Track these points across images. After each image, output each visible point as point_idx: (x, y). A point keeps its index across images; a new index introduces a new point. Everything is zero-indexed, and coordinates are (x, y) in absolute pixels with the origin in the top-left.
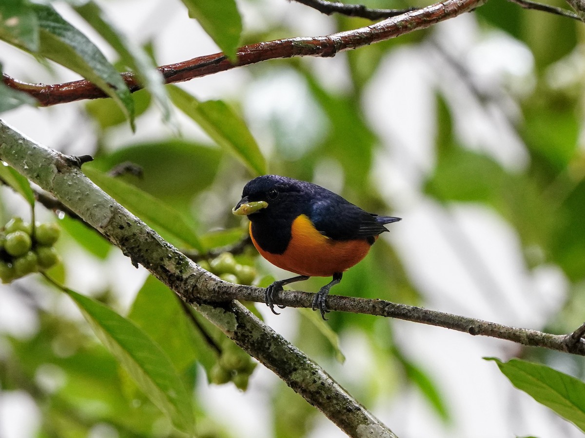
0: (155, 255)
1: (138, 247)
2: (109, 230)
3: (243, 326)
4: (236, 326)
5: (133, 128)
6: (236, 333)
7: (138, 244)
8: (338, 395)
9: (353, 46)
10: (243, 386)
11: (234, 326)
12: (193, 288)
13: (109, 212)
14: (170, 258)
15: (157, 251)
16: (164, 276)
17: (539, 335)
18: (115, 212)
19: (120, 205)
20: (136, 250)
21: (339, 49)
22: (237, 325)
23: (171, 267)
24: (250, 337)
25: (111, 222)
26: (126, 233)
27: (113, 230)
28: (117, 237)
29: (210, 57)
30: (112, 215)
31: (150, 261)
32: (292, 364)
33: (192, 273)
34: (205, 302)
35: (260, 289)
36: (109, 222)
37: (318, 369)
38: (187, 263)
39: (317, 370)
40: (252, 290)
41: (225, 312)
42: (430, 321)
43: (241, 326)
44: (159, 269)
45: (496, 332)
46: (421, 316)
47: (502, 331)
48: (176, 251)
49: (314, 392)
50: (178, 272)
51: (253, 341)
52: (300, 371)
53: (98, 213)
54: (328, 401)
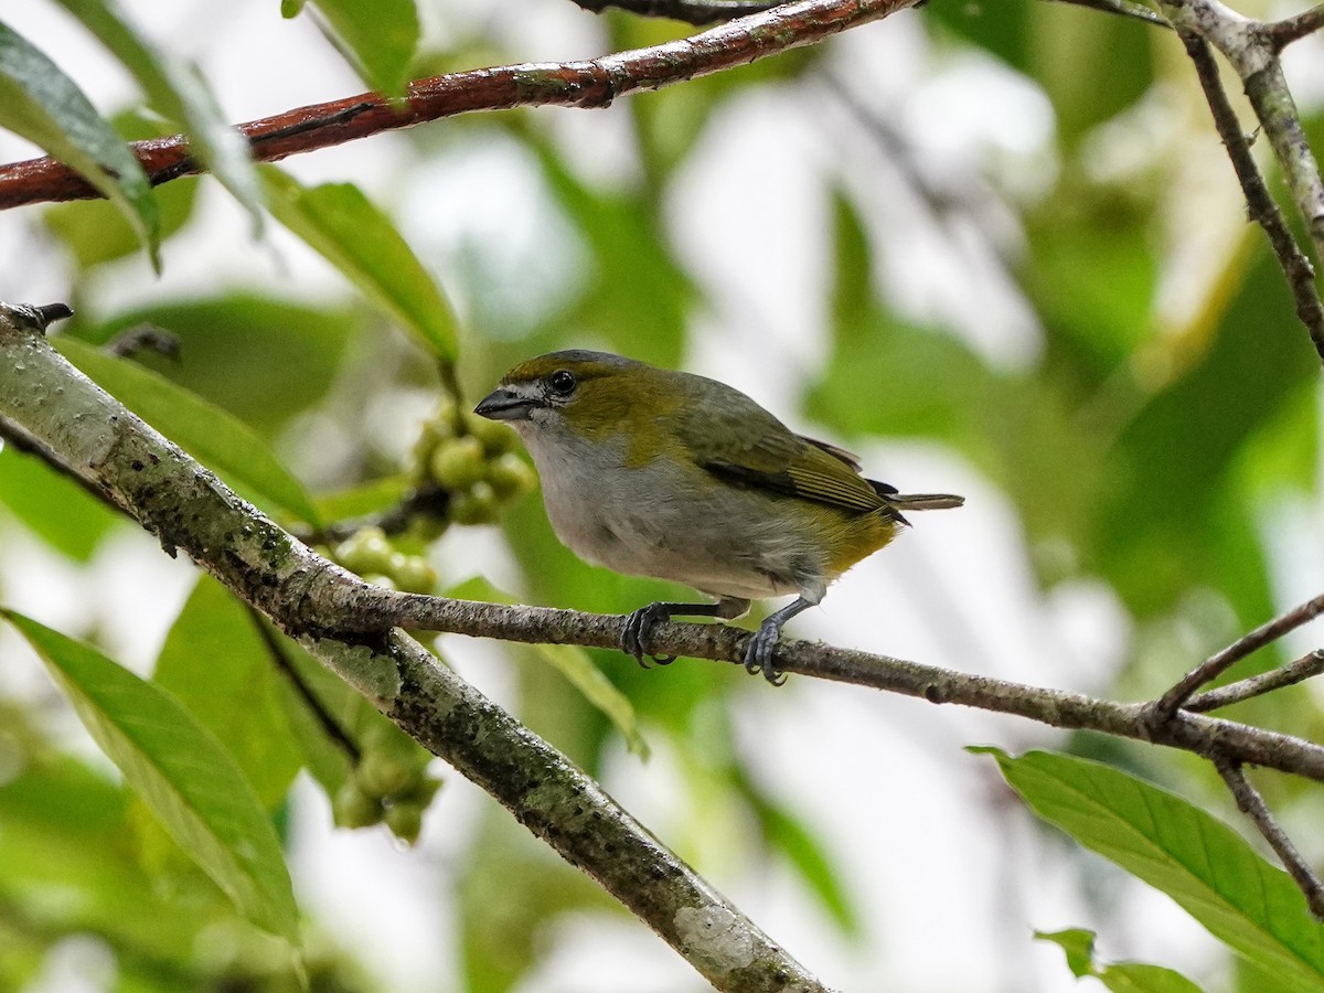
0: (214, 528)
1: (176, 509)
2: (111, 472)
3: (414, 687)
4: (399, 688)
5: (157, 265)
6: (399, 703)
7: (176, 504)
8: (630, 843)
9: (652, 83)
10: (409, 831)
11: (393, 686)
12: (302, 601)
13: (110, 432)
14: (248, 535)
15: (219, 518)
16: (234, 574)
17: (1085, 703)
18: (123, 431)
19: (134, 415)
20: (171, 517)
21: (620, 91)
22: (400, 684)
23: (251, 554)
24: (430, 711)
25: (114, 453)
26: (149, 478)
27: (119, 474)
28: (129, 490)
29: (328, 108)
30: (116, 438)
31: (203, 541)
32: (527, 771)
33: (299, 568)
34: (328, 633)
35: (453, 603)
36: (110, 454)
37: (586, 783)
38: (287, 546)
39: (583, 785)
40: (433, 605)
41: (372, 656)
42: (839, 674)
43: (411, 687)
44: (224, 559)
45: (988, 696)
46: (818, 662)
47: (1001, 694)
48: (261, 519)
49: (578, 835)
50: (266, 566)
51: (438, 721)
52: (544, 788)
53: (85, 433)
54: (608, 854)
